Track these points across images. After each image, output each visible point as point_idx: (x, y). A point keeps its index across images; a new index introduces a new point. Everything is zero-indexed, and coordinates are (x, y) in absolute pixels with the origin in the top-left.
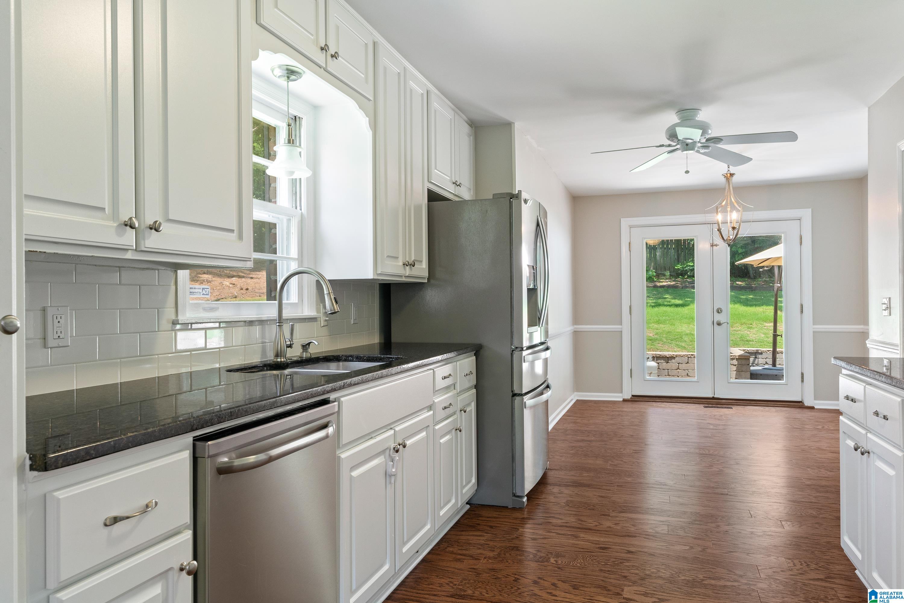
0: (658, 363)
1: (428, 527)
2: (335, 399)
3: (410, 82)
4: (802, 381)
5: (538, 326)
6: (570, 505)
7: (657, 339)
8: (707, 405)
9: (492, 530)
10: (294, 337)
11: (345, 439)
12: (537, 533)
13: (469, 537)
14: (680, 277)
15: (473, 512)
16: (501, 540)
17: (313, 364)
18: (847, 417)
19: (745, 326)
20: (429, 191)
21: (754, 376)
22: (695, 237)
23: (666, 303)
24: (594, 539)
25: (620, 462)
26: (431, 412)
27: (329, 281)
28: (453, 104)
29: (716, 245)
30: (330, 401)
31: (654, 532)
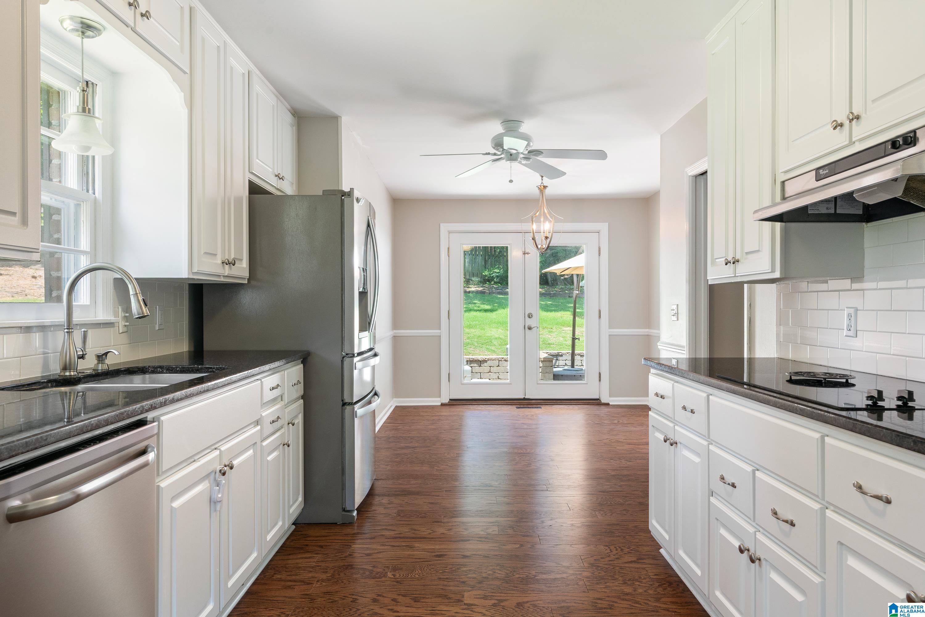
0: (472, 367)
1: (254, 555)
2: (154, 418)
3: (231, 58)
4: (600, 380)
5: (368, 332)
6: (402, 515)
7: (469, 343)
8: (519, 406)
9: (322, 550)
10: (87, 346)
11: (165, 465)
12: (370, 548)
13: (298, 561)
14: (487, 283)
15: (300, 533)
16: (333, 559)
17: (112, 377)
18: (655, 413)
19: (547, 330)
20: (251, 183)
21: (557, 377)
22: (509, 244)
23: (475, 308)
24: (429, 547)
25: (446, 467)
26: (259, 428)
27: (136, 279)
28: (276, 90)
29: (528, 253)
30: (147, 421)
31: (486, 534)
